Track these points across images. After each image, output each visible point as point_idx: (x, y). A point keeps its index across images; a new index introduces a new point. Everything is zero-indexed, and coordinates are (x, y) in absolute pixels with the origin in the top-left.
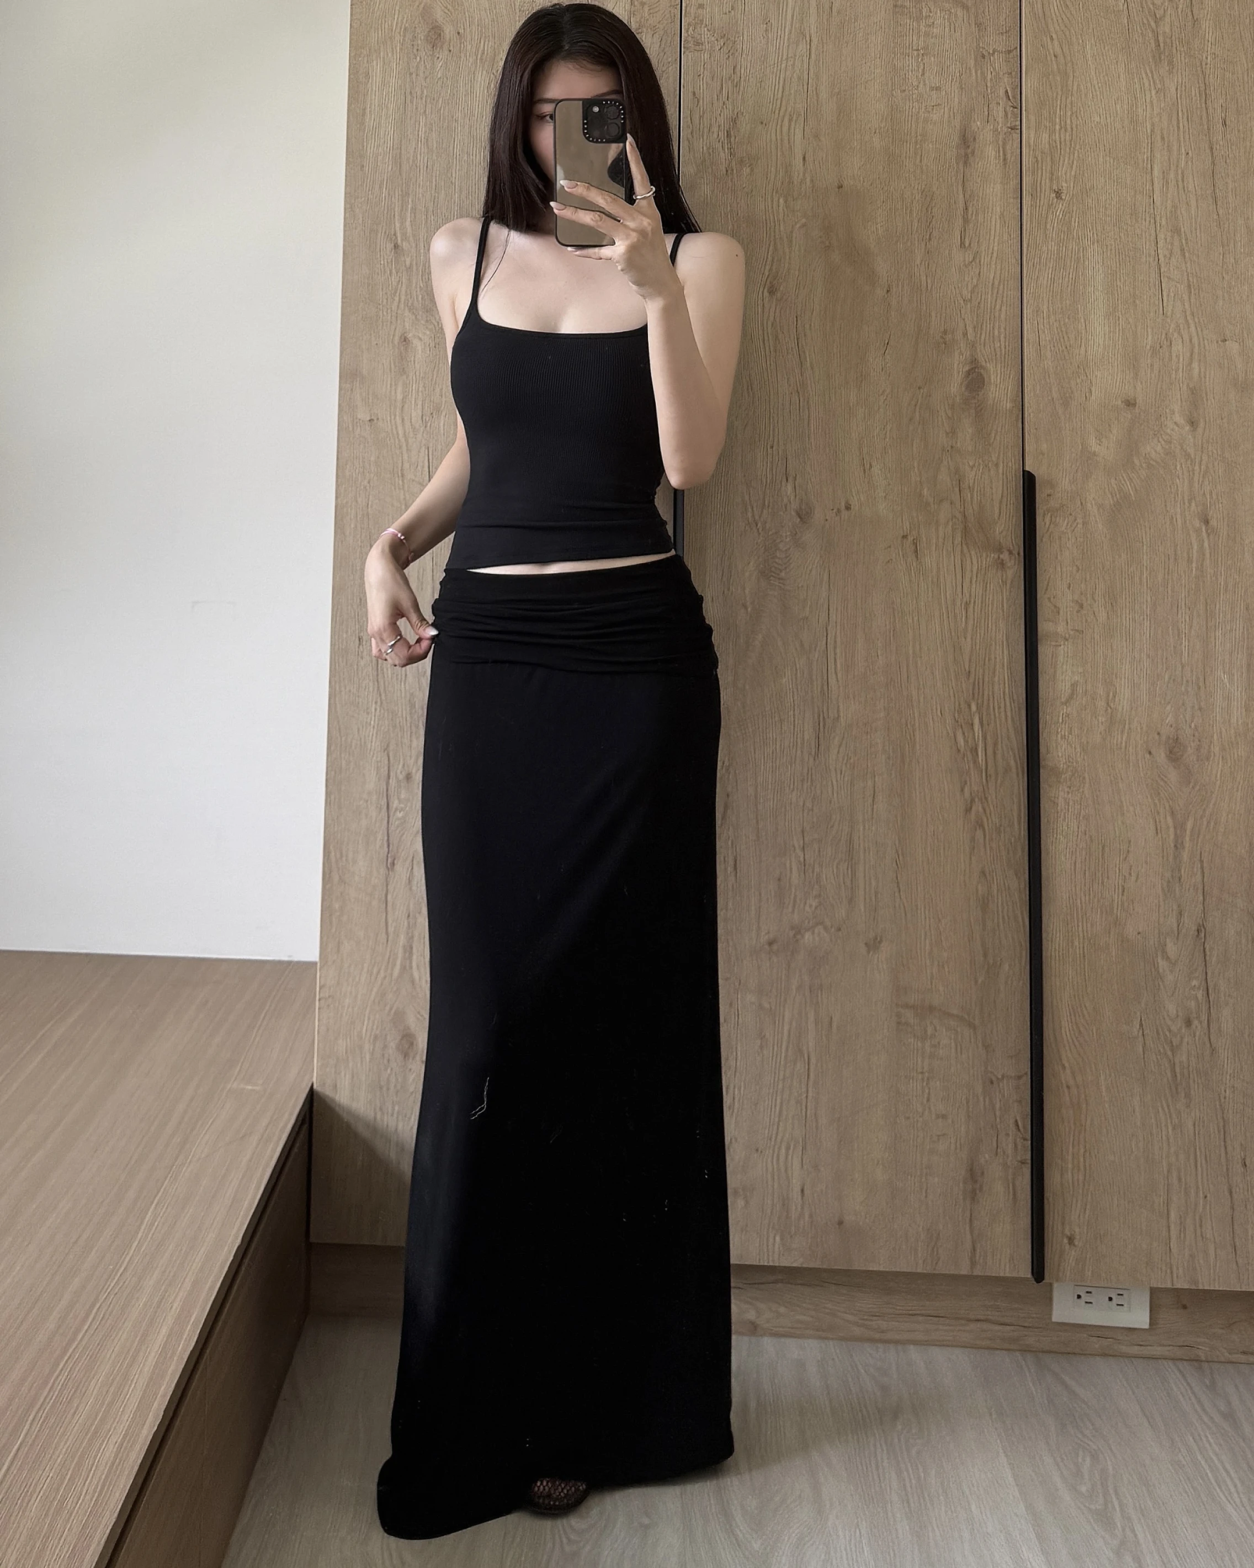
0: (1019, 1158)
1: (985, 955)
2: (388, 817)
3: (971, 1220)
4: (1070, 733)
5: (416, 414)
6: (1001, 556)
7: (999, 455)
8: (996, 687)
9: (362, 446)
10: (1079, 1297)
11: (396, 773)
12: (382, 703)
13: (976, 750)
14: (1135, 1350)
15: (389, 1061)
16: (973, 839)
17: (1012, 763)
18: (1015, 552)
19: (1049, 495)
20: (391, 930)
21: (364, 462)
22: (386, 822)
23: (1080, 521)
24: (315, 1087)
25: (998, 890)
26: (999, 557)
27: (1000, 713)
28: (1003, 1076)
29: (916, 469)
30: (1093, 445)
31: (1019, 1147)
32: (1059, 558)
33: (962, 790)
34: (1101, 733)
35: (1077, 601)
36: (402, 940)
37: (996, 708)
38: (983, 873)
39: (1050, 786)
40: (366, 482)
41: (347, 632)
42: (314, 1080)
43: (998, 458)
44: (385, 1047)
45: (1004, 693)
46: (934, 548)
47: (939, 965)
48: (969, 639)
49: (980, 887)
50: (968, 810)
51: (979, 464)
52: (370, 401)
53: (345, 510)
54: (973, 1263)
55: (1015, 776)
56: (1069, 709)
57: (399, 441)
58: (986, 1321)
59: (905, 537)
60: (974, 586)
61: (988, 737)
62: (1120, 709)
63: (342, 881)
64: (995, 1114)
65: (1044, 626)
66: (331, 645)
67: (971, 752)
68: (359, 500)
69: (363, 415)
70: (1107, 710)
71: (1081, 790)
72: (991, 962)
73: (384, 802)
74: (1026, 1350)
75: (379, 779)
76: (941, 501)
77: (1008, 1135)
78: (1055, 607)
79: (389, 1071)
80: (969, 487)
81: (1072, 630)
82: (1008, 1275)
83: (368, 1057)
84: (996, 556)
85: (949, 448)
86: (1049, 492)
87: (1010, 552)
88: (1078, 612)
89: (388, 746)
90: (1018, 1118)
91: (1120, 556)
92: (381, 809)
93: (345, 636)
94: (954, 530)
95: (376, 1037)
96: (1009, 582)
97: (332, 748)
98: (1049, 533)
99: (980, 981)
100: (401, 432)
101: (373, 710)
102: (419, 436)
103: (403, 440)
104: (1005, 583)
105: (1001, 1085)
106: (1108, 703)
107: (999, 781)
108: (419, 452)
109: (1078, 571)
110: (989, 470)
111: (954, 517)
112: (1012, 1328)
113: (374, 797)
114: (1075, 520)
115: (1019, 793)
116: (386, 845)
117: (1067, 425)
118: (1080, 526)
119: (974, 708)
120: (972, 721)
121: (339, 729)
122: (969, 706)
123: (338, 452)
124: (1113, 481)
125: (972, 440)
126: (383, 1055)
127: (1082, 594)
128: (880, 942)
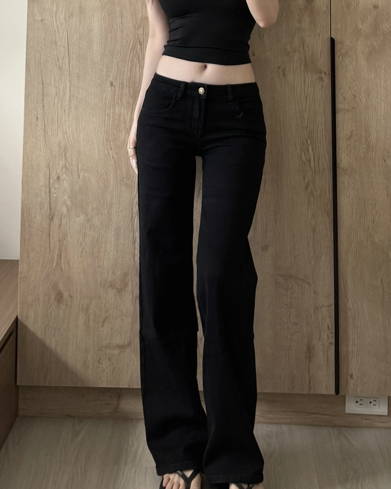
0: (329, 342)
1: (315, 252)
2: (50, 197)
3: (308, 369)
4: (350, 152)
5: (62, 17)
6: (321, 75)
7: (320, 31)
8: (319, 133)
9: (38, 32)
10: (357, 402)
11: (53, 177)
12: (46, 146)
13: (310, 161)
14: (382, 425)
15: (51, 304)
16: (309, 201)
17: (326, 167)
18: (327, 73)
19: (341, 48)
20: (52, 247)
21: (38, 39)
22: (49, 199)
23: (354, 59)
24: (19, 317)
25: (320, 223)
26: (320, 76)
27: (321, 145)
28: (322, 306)
29: (284, 38)
30: (360, 26)
31: (330, 337)
32: (345, 75)
33: (304, 179)
34: (363, 152)
35: (353, 95)
36: (57, 251)
37: (319, 142)
38: (313, 216)
39: (342, 176)
40: (39, 48)
41: (31, 115)
42: (18, 314)
43: (320, 32)
44: (49, 299)
45: (322, 135)
46: (292, 72)
47: (294, 257)
48: (307, 112)
49: (312, 222)
50: (307, 187)
51: (312, 35)
52: (41, 11)
53: (30, 60)
54: (310, 388)
55: (327, 172)
56: (350, 142)
57: (54, 29)
58: (317, 413)
59: (279, 67)
60: (310, 89)
61: (316, 156)
62: (372, 141)
63: (29, 226)
64: (319, 322)
65: (339, 106)
66: (24, 121)
67: (308, 161)
68: (37, 56)
69: (38, 18)
70: (366, 142)
71: (355, 177)
72: (317, 255)
73: (48, 190)
74: (334, 426)
75: (46, 180)
76: (295, 51)
77: (324, 331)
78: (344, 97)
79: (51, 309)
80: (307, 45)
81: (351, 107)
82: (324, 393)
83: (42, 303)
84: (319, 75)
85: (299, 28)
86: (341, 47)
87: (325, 73)
88: (354, 99)
89: (49, 164)
90: (329, 324)
91: (372, 75)
92: (46, 194)
93: (30, 117)
94: (300, 64)
95: (45, 295)
96: (325, 87)
97: (25, 167)
98: (341, 65)
99: (312, 263)
100: (55, 24)
101: (43, 149)
102: (64, 26)
103: (56, 29)
104: (323, 87)
105: (321, 309)
106: (366, 139)
107: (320, 176)
108: (63, 33)
109: (354, 81)
110: (316, 37)
111: (301, 58)
112: (328, 416)
113: (44, 188)
114: (352, 58)
115: (329, 180)
116: (49, 210)
117: (349, 17)
118: (354, 61)
119: (309, 142)
120: (308, 148)
121: (28, 159)
122: (307, 142)
123: (27, 35)
124: (369, 42)
125: (308, 24)
126: (49, 302)
127: (355, 91)
128: (268, 247)
